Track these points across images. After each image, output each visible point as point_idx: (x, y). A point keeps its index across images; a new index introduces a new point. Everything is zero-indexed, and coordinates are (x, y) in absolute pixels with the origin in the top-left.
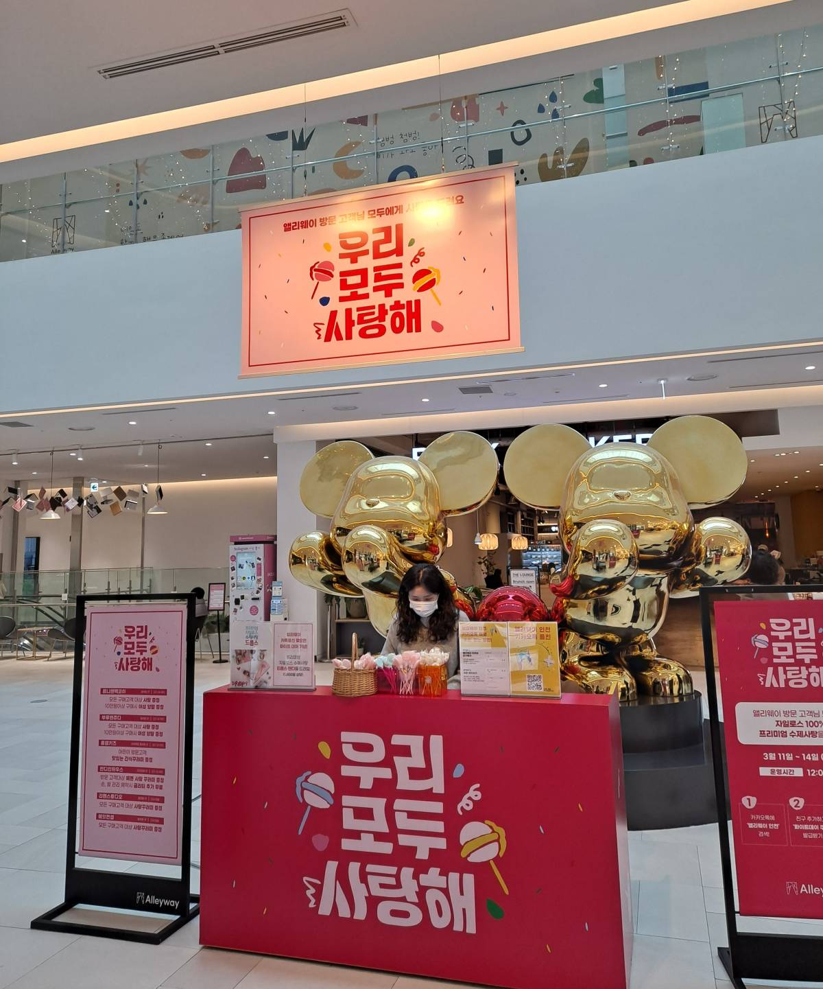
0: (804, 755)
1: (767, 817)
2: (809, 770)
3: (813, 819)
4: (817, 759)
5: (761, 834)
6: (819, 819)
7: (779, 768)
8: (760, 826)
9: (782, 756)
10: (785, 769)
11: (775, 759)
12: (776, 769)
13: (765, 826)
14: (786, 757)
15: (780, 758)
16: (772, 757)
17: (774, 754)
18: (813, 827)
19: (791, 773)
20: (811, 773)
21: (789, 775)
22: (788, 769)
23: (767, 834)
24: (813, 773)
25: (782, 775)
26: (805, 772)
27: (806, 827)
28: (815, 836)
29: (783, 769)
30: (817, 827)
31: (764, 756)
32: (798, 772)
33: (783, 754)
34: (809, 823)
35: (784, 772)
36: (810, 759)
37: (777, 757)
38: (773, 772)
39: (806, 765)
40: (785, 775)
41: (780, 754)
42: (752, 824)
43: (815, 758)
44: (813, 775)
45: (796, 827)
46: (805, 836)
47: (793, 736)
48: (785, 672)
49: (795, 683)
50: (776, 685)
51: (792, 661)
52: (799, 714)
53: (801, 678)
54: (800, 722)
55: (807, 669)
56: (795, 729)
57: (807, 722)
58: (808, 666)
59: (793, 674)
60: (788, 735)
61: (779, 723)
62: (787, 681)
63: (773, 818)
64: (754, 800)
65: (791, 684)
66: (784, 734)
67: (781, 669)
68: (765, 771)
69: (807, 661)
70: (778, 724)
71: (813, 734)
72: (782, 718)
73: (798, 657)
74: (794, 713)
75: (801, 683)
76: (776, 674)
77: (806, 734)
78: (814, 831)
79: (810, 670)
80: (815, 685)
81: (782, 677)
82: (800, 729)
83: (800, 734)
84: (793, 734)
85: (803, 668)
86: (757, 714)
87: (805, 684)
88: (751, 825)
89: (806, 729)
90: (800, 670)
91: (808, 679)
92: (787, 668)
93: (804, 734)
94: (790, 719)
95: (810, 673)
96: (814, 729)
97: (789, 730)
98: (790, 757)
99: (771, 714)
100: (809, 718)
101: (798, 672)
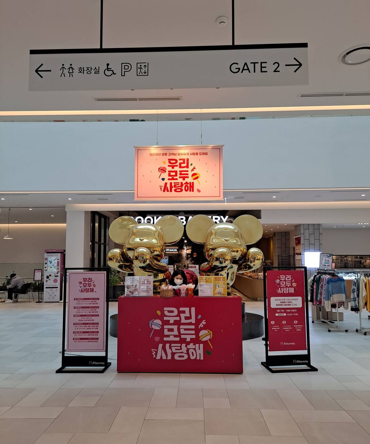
0: (286, 310)
1: (277, 326)
5: (275, 331)
6: (289, 326)
8: (275, 328)
11: (279, 311)
15: (281, 311)
23: (277, 330)
24: (288, 315)
26: (286, 314)
27: (286, 328)
28: (288, 330)
30: (288, 328)
31: (277, 311)
32: (285, 315)
34: (286, 327)
35: (282, 315)
38: (279, 315)
39: (287, 313)
43: (289, 311)
45: (284, 328)
46: (286, 330)
48: (283, 289)
50: (281, 292)
51: (285, 286)
52: (286, 300)
54: (286, 302)
56: (285, 304)
58: (289, 287)
59: (285, 290)
62: (283, 291)
63: (278, 326)
64: (274, 322)
65: (284, 292)
66: (282, 305)
67: (282, 288)
68: (277, 315)
70: (281, 303)
71: (289, 305)
72: (282, 301)
73: (287, 285)
74: (285, 300)
76: (281, 290)
78: (288, 329)
80: (290, 292)
82: (286, 304)
83: (286, 305)
85: (287, 288)
86: (276, 300)
87: (288, 292)
88: (273, 329)
89: (287, 304)
91: (288, 291)
94: (284, 301)
95: (289, 289)
96: (289, 304)
97: (283, 304)
98: (283, 311)
99: (279, 300)
100: (288, 301)
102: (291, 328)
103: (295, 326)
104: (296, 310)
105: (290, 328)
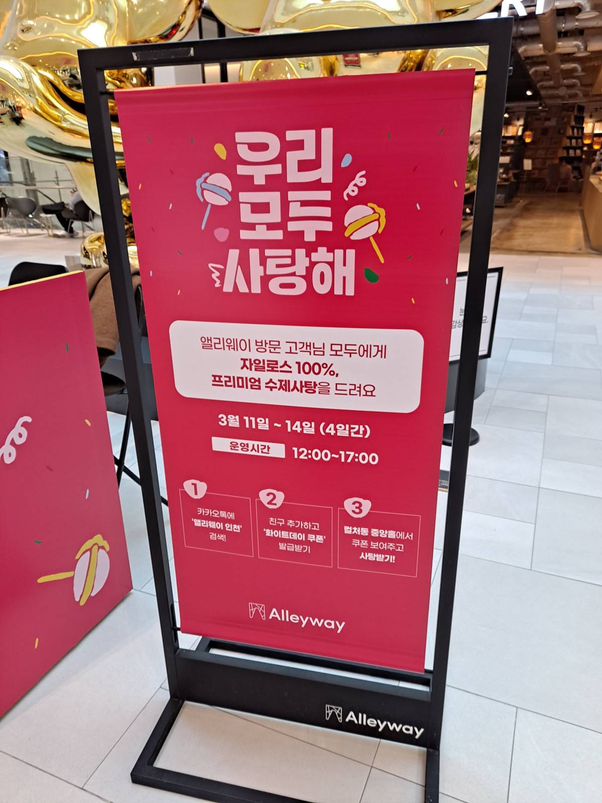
0: (288, 422)
1: (223, 514)
2: (295, 449)
3: (297, 524)
4: (312, 431)
5: (214, 536)
6: (306, 525)
7: (245, 442)
8: (212, 525)
9: (250, 422)
10: (256, 443)
11: (237, 425)
12: (239, 441)
13: (220, 526)
14: (257, 424)
15: (247, 426)
16: (234, 421)
17: (237, 417)
18: (295, 536)
19: (265, 450)
20: (300, 454)
21: (260, 454)
22: (260, 443)
23: (223, 537)
24: (302, 453)
25: (249, 453)
26: (289, 452)
27: (285, 535)
28: (298, 548)
29: (251, 443)
30: (302, 537)
31: (220, 420)
32: (277, 450)
33: (253, 419)
34: (285, 528)
35: (253, 448)
36: (299, 430)
37: (242, 422)
38: (234, 446)
39: (292, 440)
40: (254, 453)
41: (246, 418)
42: (199, 521)
43: (309, 429)
44: (302, 457)
45: (269, 533)
46: (282, 547)
47: (271, 388)
48: (263, 261)
49: (283, 286)
50: (243, 288)
51: (278, 235)
52: (285, 347)
53: (293, 274)
54: (285, 364)
55: (308, 255)
56: (276, 377)
57: (298, 363)
58: (311, 248)
59: (278, 266)
60: (263, 385)
61: (247, 363)
62: (266, 280)
63: (232, 516)
64: (202, 488)
65: (274, 287)
66: (255, 384)
67: (254, 253)
68: (220, 444)
69: (310, 237)
70: (245, 365)
71: (309, 387)
72: (253, 355)
73: (292, 226)
74: (275, 346)
75: (292, 286)
76: (244, 263)
77: (295, 387)
78: (297, 542)
79: (315, 257)
80: (321, 289)
81: (256, 271)
82: (284, 377)
83: (285, 386)
84: (271, 385)
85: (300, 253)
86: (207, 343)
87: (301, 288)
88: (197, 523)
89: (296, 377)
90: (293, 257)
91: (308, 277)
92: (268, 252)
93: (292, 387)
94: (267, 356)
95: (313, 264)
96: (311, 378)
97: (265, 376)
98: (263, 425)
99: (233, 345)
100: (304, 357)
101: (289, 261)
102: (320, 539)
103: (348, 530)
104: (361, 431)
105: (312, 538)
